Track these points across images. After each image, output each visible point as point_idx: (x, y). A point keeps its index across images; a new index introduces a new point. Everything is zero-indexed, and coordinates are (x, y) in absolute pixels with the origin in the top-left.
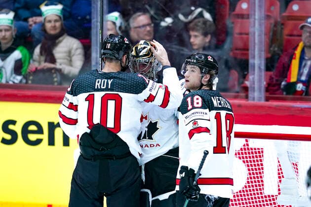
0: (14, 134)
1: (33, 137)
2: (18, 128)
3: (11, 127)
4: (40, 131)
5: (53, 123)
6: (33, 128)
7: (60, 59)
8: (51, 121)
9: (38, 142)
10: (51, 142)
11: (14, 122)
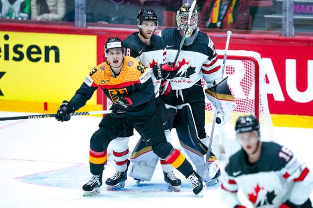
0: (21, 54)
1: (34, 56)
2: (24, 50)
3: (19, 49)
4: (39, 52)
5: (48, 47)
6: (34, 50)
7: (51, 6)
8: (47, 45)
9: (38, 59)
10: (47, 60)
11: (21, 46)
